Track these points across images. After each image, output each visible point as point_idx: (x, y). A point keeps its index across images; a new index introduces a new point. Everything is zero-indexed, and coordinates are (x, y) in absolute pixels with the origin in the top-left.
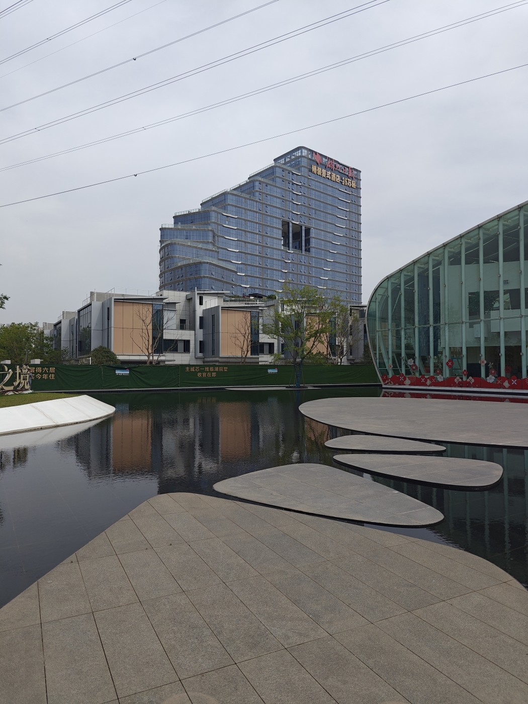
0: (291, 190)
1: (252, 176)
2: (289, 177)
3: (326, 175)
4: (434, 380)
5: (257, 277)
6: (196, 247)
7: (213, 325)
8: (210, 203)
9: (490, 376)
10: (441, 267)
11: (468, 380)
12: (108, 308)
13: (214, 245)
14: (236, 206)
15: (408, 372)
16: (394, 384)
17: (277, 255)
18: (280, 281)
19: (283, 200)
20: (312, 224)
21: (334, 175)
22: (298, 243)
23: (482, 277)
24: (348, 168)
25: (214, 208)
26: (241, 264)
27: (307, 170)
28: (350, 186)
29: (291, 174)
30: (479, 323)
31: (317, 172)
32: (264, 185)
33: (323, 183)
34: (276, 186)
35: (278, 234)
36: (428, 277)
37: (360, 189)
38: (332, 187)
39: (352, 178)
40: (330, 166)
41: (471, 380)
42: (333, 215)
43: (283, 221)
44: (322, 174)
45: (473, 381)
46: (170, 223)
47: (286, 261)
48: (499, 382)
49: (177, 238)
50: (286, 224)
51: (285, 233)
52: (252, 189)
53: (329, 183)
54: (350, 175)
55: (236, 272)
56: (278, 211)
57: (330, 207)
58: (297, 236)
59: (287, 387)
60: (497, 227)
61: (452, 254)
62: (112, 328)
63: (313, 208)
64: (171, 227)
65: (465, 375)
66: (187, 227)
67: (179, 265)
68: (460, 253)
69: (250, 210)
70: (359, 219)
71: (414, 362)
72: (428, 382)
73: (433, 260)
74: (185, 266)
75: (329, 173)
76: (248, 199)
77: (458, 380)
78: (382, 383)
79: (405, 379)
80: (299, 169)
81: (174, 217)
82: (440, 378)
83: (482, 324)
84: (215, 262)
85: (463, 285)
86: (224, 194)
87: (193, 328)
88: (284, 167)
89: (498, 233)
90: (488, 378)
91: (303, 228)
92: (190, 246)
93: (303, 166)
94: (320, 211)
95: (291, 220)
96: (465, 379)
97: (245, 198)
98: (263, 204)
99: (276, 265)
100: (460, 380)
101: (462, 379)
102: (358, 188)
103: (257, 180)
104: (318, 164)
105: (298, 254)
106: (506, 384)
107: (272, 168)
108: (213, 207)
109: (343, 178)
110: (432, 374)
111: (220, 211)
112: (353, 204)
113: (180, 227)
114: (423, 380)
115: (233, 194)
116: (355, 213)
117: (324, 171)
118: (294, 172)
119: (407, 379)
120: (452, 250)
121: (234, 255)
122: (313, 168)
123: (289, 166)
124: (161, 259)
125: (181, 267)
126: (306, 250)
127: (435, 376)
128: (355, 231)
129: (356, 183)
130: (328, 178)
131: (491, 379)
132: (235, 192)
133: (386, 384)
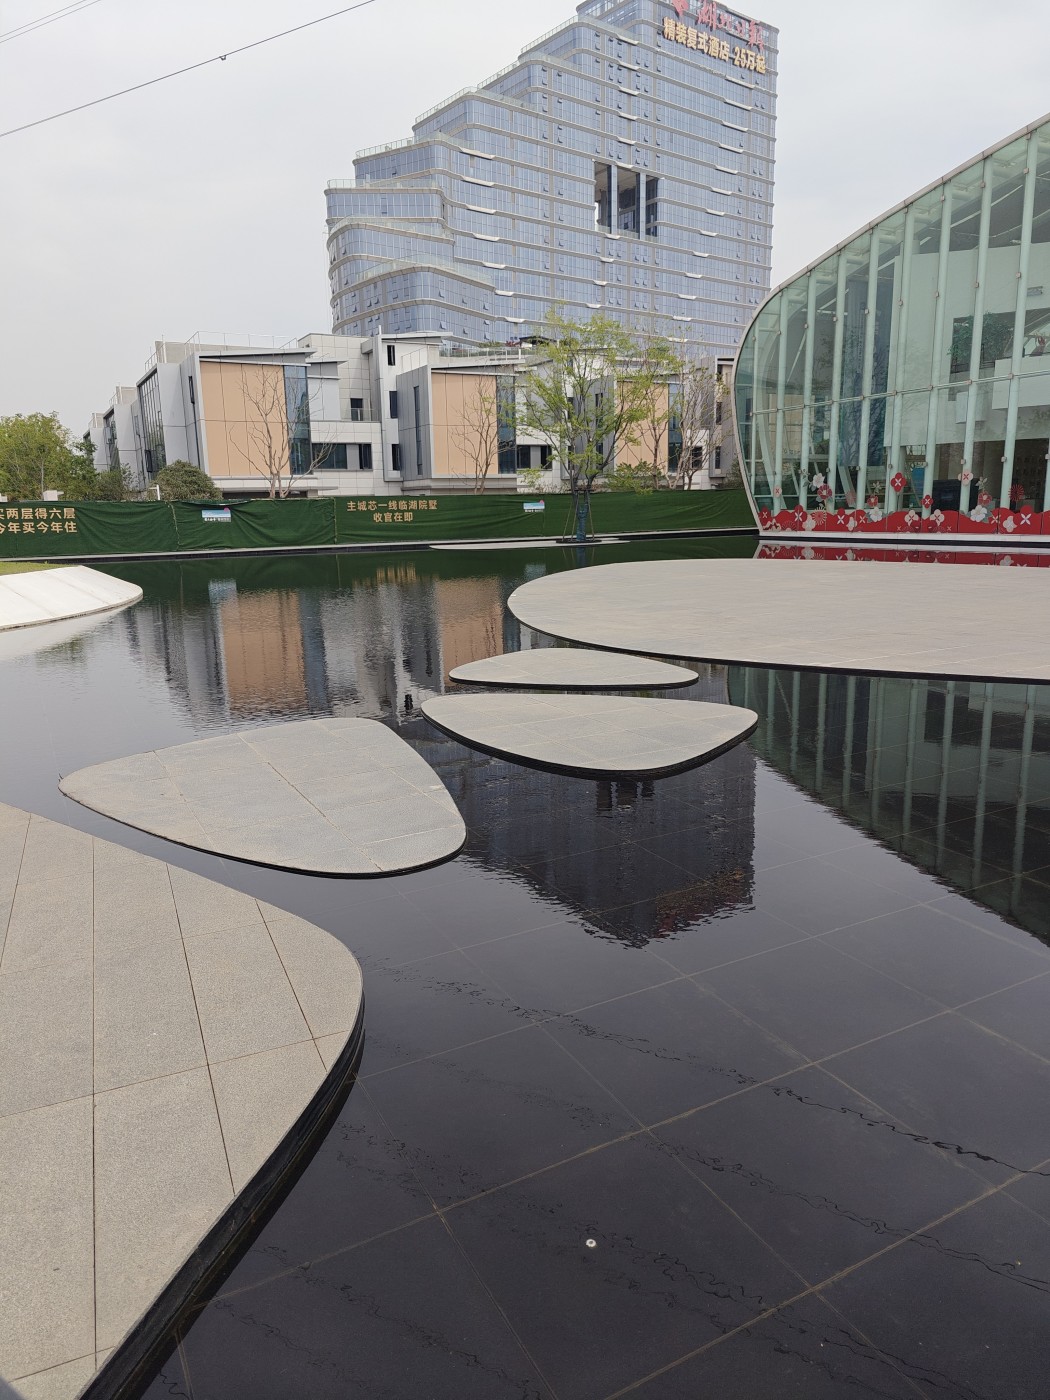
0: (614, 83)
1: (527, 52)
2: (611, 51)
3: (698, 43)
4: (862, 520)
5: (540, 299)
6: (404, 234)
7: (417, 410)
8: (434, 124)
9: (979, 507)
10: (896, 260)
11: (932, 518)
12: (191, 378)
13: (444, 227)
14: (490, 130)
15: (813, 504)
16: (783, 529)
17: (583, 244)
18: (590, 305)
19: (599, 111)
20: (661, 169)
21: (715, 41)
22: (631, 214)
23: (981, 280)
24: (749, 21)
25: (440, 136)
26: (506, 268)
27: (652, 31)
28: (752, 68)
29: (615, 41)
30: (966, 389)
31: (677, 35)
32: (554, 72)
33: (688, 64)
34: (580, 76)
35: (587, 194)
36: (866, 283)
37: (776, 74)
38: (711, 72)
39: (758, 47)
40: (706, 19)
41: (939, 516)
42: (711, 143)
43: (597, 163)
44: (687, 39)
45: (942, 518)
46: (347, 178)
47: (604, 259)
48: (995, 519)
49: (363, 212)
50: (602, 170)
51: (603, 192)
52: (526, 83)
53: (704, 62)
54: (752, 41)
55: (492, 289)
56: (588, 138)
57: (704, 123)
58: (628, 198)
59: (558, 541)
60: (1023, 158)
61: (925, 225)
62: (203, 423)
63: (664, 128)
64: (347, 186)
65: (927, 506)
66: (385, 184)
67: (370, 275)
68: (939, 224)
69: (523, 139)
70: (770, 150)
71: (826, 482)
72: (852, 524)
73: (881, 241)
74: (384, 278)
75: (704, 36)
76: (516, 110)
77: (911, 518)
78: (760, 527)
79: (805, 517)
80: (633, 29)
81: (354, 162)
82: (876, 514)
83: (973, 390)
84: (447, 266)
85: (941, 300)
86: (464, 100)
87: (376, 417)
88: (601, 25)
89: (1025, 171)
90: (973, 512)
91: (643, 179)
92: (391, 231)
93: (643, 22)
94: (681, 133)
95: (614, 160)
96: (926, 514)
97: (512, 109)
98: (552, 121)
99: (584, 269)
100: (916, 518)
101: (919, 514)
102: (771, 73)
103: (537, 62)
104: (677, 14)
105: (632, 241)
106: (1009, 524)
107: (572, 28)
108: (439, 134)
109: (737, 49)
110: (860, 505)
111: (453, 142)
112: (757, 112)
113: (368, 187)
114: (841, 520)
115: (483, 100)
116: (761, 136)
117: (692, 32)
118: (622, 38)
119: (809, 517)
120: (925, 216)
121: (489, 247)
122: (666, 25)
123: (612, 23)
124: (331, 263)
125: (373, 282)
126: (648, 232)
127: (866, 511)
128: (760, 180)
129: (767, 61)
130: (702, 51)
131: (979, 514)
132: (487, 95)
133: (766, 529)
